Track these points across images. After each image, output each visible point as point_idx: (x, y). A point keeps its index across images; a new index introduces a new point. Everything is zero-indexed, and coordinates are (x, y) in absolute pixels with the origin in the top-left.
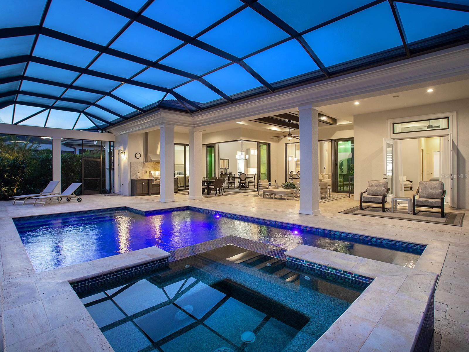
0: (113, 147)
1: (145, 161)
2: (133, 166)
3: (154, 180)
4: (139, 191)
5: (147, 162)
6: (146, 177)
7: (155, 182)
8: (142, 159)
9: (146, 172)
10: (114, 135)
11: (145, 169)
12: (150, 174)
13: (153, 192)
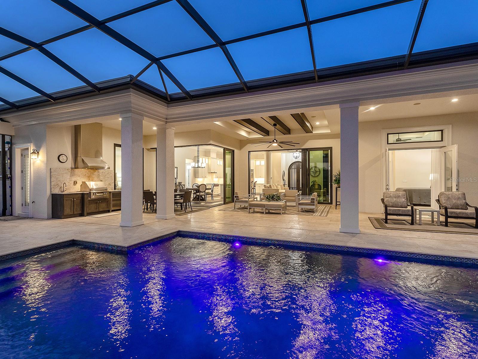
0: (11, 143)
1: (74, 167)
2: (55, 173)
3: (92, 194)
4: (67, 211)
5: (78, 168)
6: (77, 189)
7: (93, 197)
8: (69, 164)
9: (75, 183)
10: (13, 126)
11: (74, 179)
12: (84, 184)
13: (90, 211)
